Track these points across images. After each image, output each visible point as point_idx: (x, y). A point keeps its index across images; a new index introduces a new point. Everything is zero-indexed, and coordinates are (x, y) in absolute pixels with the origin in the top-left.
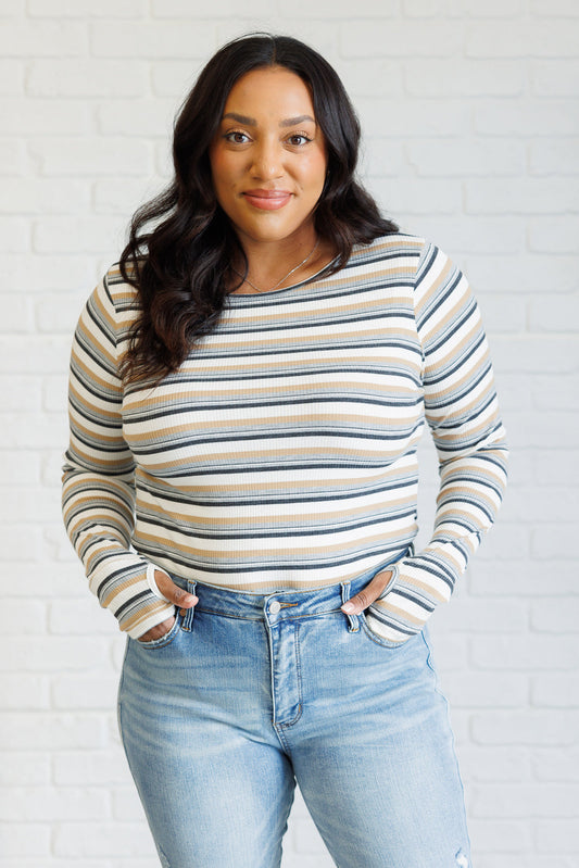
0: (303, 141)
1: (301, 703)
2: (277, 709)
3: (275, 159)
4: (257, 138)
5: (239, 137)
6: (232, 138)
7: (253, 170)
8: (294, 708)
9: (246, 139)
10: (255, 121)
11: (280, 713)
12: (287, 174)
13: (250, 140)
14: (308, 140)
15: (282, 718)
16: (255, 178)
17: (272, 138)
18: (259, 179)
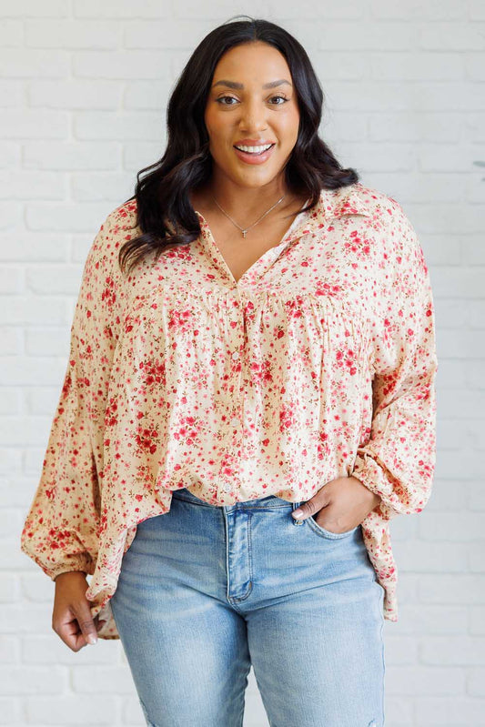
0: (281, 101)
1: (251, 582)
2: (231, 584)
3: (260, 116)
4: (244, 100)
5: (229, 100)
6: (224, 101)
7: (242, 125)
8: (246, 584)
9: (234, 101)
10: (242, 85)
11: (233, 588)
12: (269, 129)
13: (238, 102)
14: (285, 100)
15: (235, 592)
16: (243, 132)
17: (257, 99)
18: (247, 132)
